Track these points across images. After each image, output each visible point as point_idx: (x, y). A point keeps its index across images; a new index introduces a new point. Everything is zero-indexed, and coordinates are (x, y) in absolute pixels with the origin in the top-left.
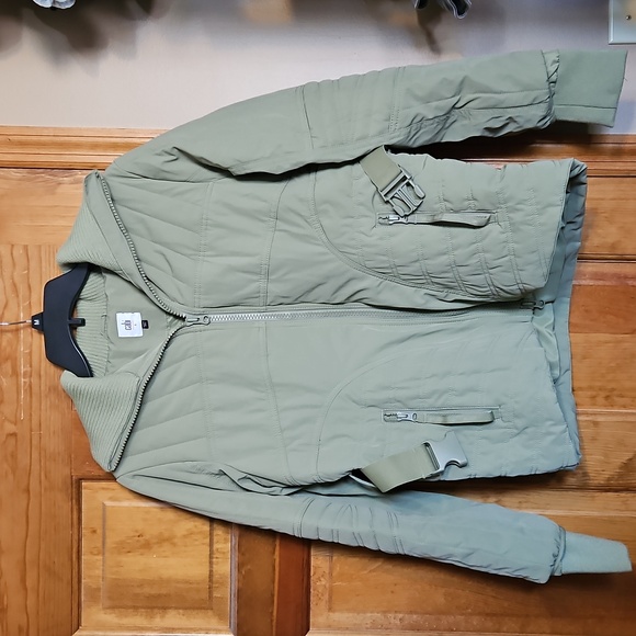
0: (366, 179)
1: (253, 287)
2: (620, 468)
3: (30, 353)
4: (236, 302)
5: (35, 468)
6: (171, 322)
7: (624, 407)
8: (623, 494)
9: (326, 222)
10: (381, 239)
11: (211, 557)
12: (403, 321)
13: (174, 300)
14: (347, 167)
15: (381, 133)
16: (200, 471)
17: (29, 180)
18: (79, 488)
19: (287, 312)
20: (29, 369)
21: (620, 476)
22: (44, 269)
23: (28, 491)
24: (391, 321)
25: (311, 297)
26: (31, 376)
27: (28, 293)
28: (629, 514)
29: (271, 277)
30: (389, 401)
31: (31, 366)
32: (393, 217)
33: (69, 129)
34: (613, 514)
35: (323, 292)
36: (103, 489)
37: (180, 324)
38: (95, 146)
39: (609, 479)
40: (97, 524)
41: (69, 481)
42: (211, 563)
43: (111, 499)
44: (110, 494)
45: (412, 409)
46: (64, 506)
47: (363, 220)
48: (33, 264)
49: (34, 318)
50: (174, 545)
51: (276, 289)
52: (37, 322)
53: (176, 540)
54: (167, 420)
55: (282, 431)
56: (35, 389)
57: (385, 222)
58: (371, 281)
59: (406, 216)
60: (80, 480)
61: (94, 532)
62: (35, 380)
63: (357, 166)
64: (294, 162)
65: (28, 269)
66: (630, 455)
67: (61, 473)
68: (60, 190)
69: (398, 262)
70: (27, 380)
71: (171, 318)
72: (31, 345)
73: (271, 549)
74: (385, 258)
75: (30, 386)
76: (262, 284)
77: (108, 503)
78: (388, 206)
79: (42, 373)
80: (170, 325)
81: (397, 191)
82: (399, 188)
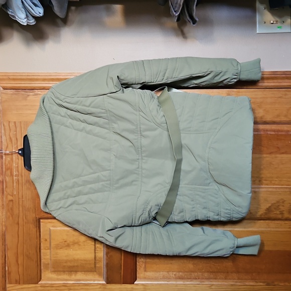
2: (266, 210)
3: (18, 167)
5: (21, 214)
7: (267, 185)
8: (267, 221)
11: (95, 250)
17: (15, 94)
18: (39, 222)
20: (17, 173)
21: (266, 214)
22: (23, 132)
23: (18, 224)
26: (18, 176)
27: (16, 141)
28: (269, 229)
31: (18, 172)
33: (34, 73)
34: (263, 229)
36: (50, 222)
38: (44, 80)
39: (261, 215)
40: (47, 237)
41: (35, 220)
42: (95, 252)
43: (53, 226)
44: (52, 225)
46: (34, 230)
48: (18, 129)
49: (19, 150)
50: (79, 245)
52: (20, 152)
53: (80, 243)
56: (20, 181)
60: (40, 219)
61: (46, 240)
62: (20, 178)
65: (16, 131)
66: (270, 205)
67: (32, 216)
68: (29, 98)
70: (17, 178)
72: (18, 163)
75: (18, 180)
77: (52, 228)
79: (23, 175)
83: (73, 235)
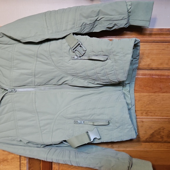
0: (67, 44)
1: (30, 80)
2: (150, 135)
4: (25, 85)
6: (4, 91)
7: (152, 116)
8: (151, 143)
9: (54, 58)
10: (72, 64)
11: (20, 165)
12: (81, 90)
13: (4, 84)
14: (60, 40)
15: (71, 29)
16: (14, 140)
19: (42, 88)
21: (150, 138)
24: (77, 90)
25: (50, 82)
28: (152, 149)
29: (36, 77)
30: (76, 117)
32: (76, 57)
34: (148, 149)
35: (54, 81)
37: (6, 92)
39: (146, 139)
42: (20, 167)
45: (83, 120)
47: (66, 58)
50: (8, 162)
51: (38, 81)
53: (8, 160)
54: (3, 123)
55: (40, 127)
57: (73, 59)
58: (69, 78)
59: (80, 57)
63: (64, 40)
64: (42, 38)
66: (153, 131)
69: (78, 72)
71: (3, 90)
73: (39, 162)
74: (74, 71)
76: (33, 79)
78: (74, 53)
80: (3, 92)
81: (77, 48)
82: (78, 47)
83: (3, 154)
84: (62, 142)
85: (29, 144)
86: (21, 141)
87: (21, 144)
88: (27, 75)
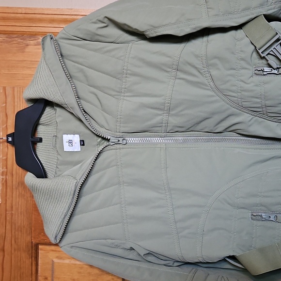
0: (247, 40)
1: (158, 119)
3: (6, 160)
4: (145, 129)
5: (8, 236)
6: (100, 141)
9: (214, 72)
10: (257, 85)
12: (265, 146)
13: (102, 127)
14: (233, 33)
15: (262, 5)
16: (117, 246)
17: (7, 42)
18: (37, 249)
19: (180, 137)
20: (5, 170)
22: (16, 104)
23: (4, 251)
25: (199, 127)
26: (6, 175)
27: (5, 119)
29: (171, 113)
30: (256, 205)
31: (7, 168)
32: (267, 69)
33: (35, 9)
35: (209, 124)
36: (53, 251)
37: (106, 143)
38: (52, 21)
40: (48, 274)
41: (30, 245)
43: (58, 257)
44: (57, 255)
45: (273, 212)
46: (27, 262)
47: (243, 71)
48: (9, 99)
49: (8, 136)
51: (174, 121)
52: (10, 139)
54: (95, 209)
55: (176, 222)
56: (9, 183)
57: (260, 72)
58: (245, 117)
59: (278, 68)
60: (37, 246)
61: (46, 278)
62: (9, 178)
63: (240, 33)
64: (194, 26)
65: (6, 103)
67: (25, 239)
68: (28, 49)
69: (268, 103)
70: (4, 177)
71: (100, 139)
72: (7, 154)
74: (259, 100)
75: (6, 181)
76: (165, 117)
77: (56, 260)
78: (264, 61)
79: (14, 173)
80: (99, 144)
81: (272, 49)
82: (274, 46)
83: (89, 274)
84: (224, 260)
85: (150, 258)
86: (132, 249)
87: (132, 255)
88: (152, 108)
